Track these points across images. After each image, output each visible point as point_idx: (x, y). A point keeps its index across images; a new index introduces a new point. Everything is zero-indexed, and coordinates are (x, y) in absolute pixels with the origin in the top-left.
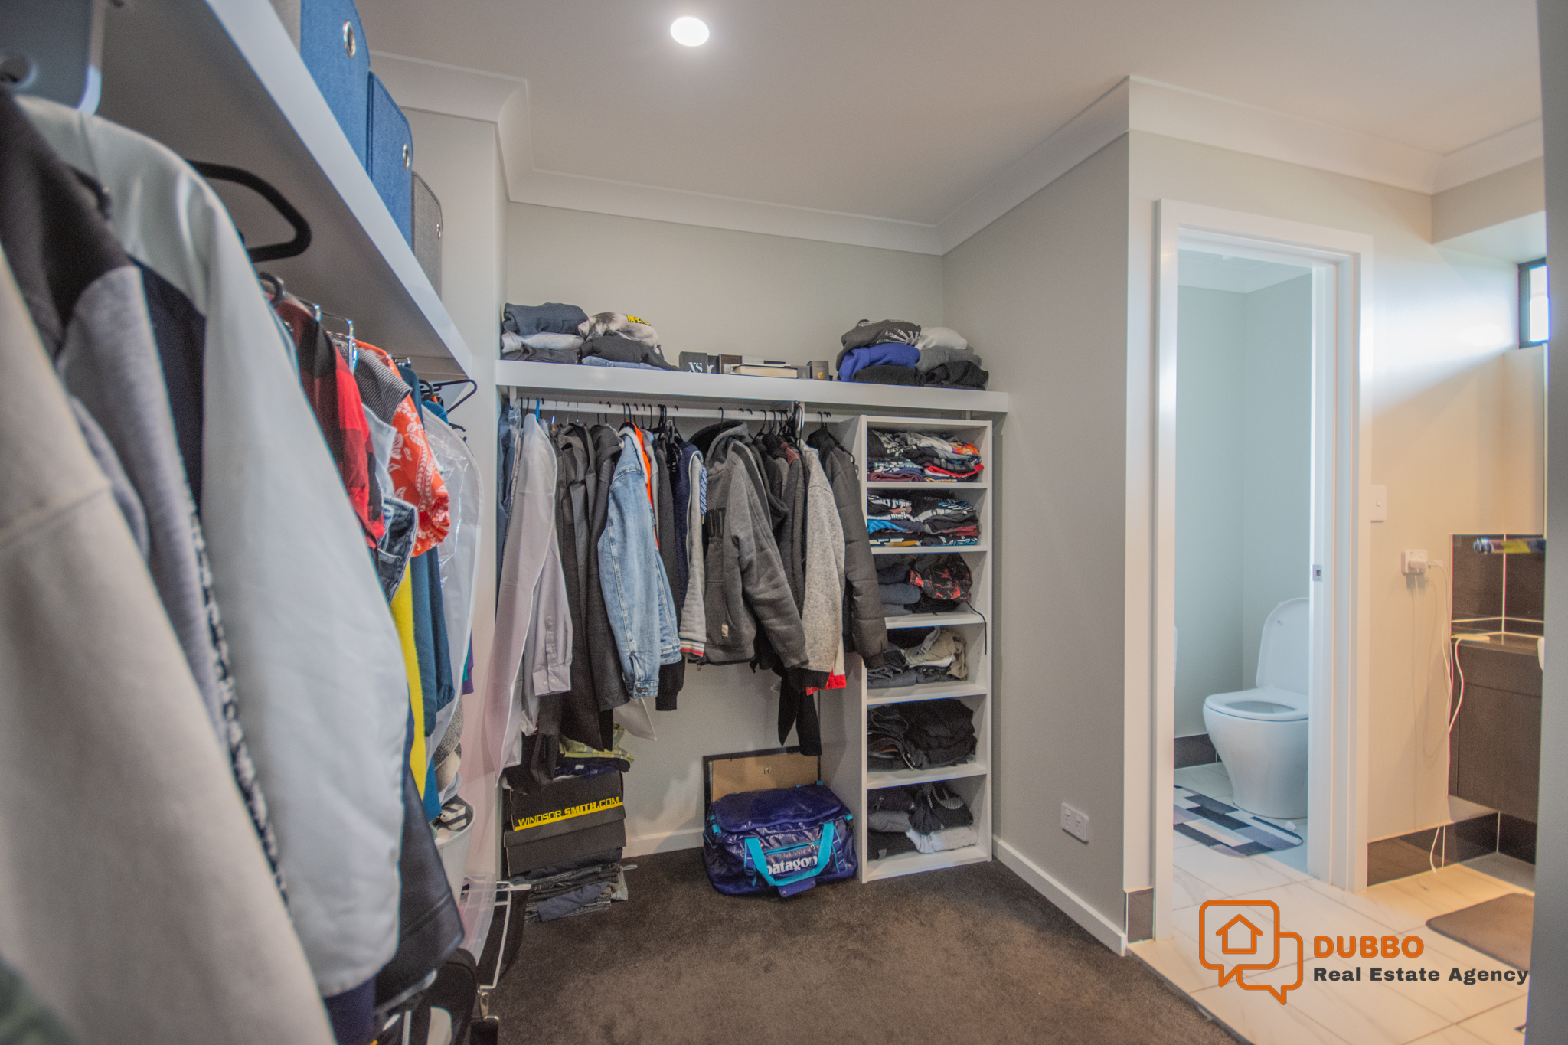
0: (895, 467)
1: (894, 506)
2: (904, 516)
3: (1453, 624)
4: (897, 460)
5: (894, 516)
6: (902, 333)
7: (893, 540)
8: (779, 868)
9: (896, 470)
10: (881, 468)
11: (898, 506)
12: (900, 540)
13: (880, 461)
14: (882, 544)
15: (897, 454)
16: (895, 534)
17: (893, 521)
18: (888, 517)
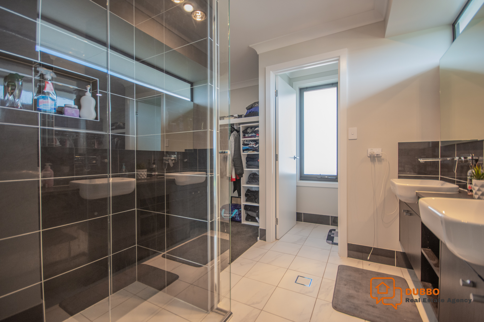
0: (250, 135)
1: (250, 144)
2: (252, 146)
3: (398, 176)
4: (250, 133)
5: (249, 146)
6: (257, 104)
7: (250, 151)
8: (225, 215)
9: (250, 136)
10: (247, 135)
11: (251, 144)
12: (251, 151)
13: (246, 134)
14: (247, 152)
15: (250, 132)
16: (251, 150)
17: (249, 147)
18: (248, 146)
